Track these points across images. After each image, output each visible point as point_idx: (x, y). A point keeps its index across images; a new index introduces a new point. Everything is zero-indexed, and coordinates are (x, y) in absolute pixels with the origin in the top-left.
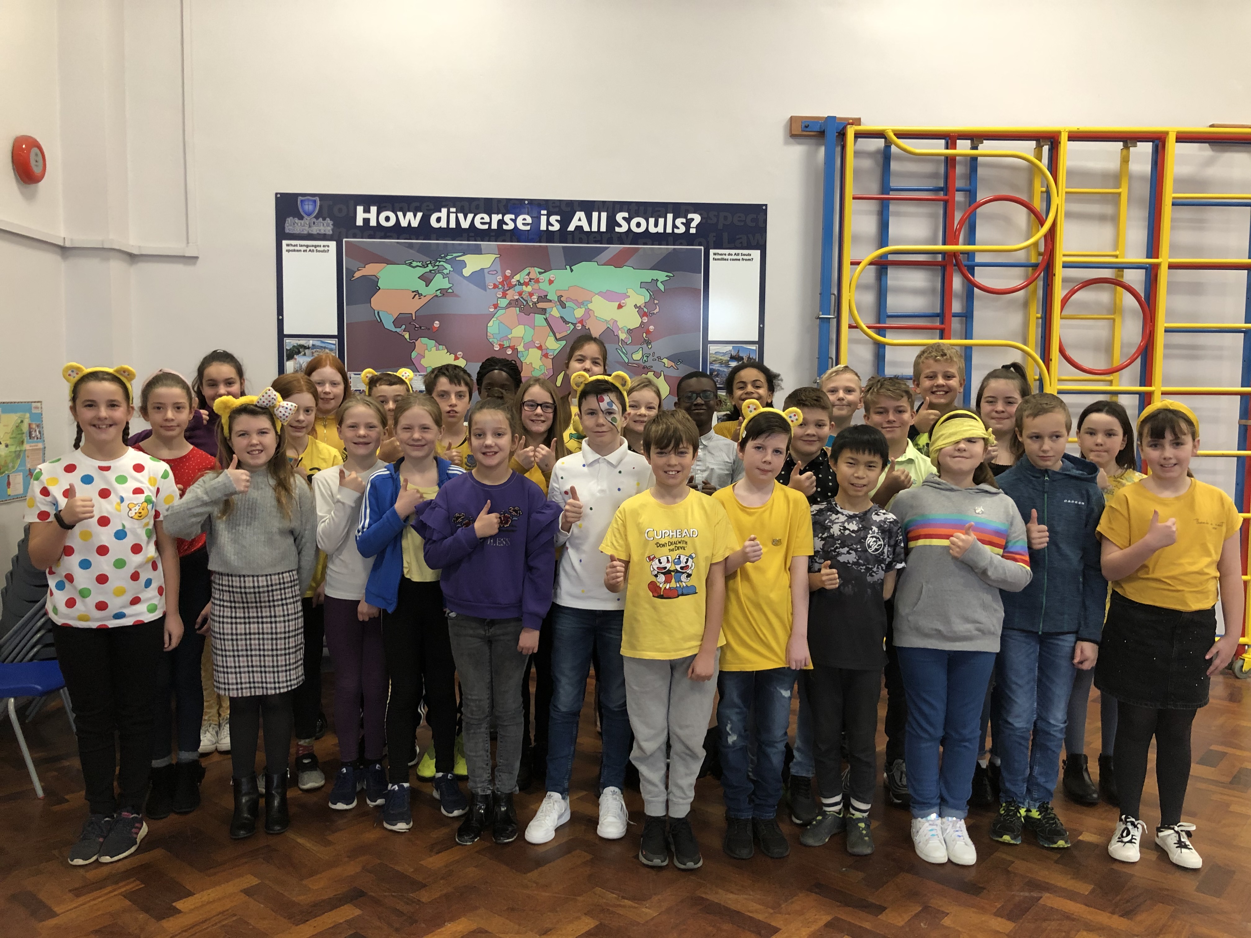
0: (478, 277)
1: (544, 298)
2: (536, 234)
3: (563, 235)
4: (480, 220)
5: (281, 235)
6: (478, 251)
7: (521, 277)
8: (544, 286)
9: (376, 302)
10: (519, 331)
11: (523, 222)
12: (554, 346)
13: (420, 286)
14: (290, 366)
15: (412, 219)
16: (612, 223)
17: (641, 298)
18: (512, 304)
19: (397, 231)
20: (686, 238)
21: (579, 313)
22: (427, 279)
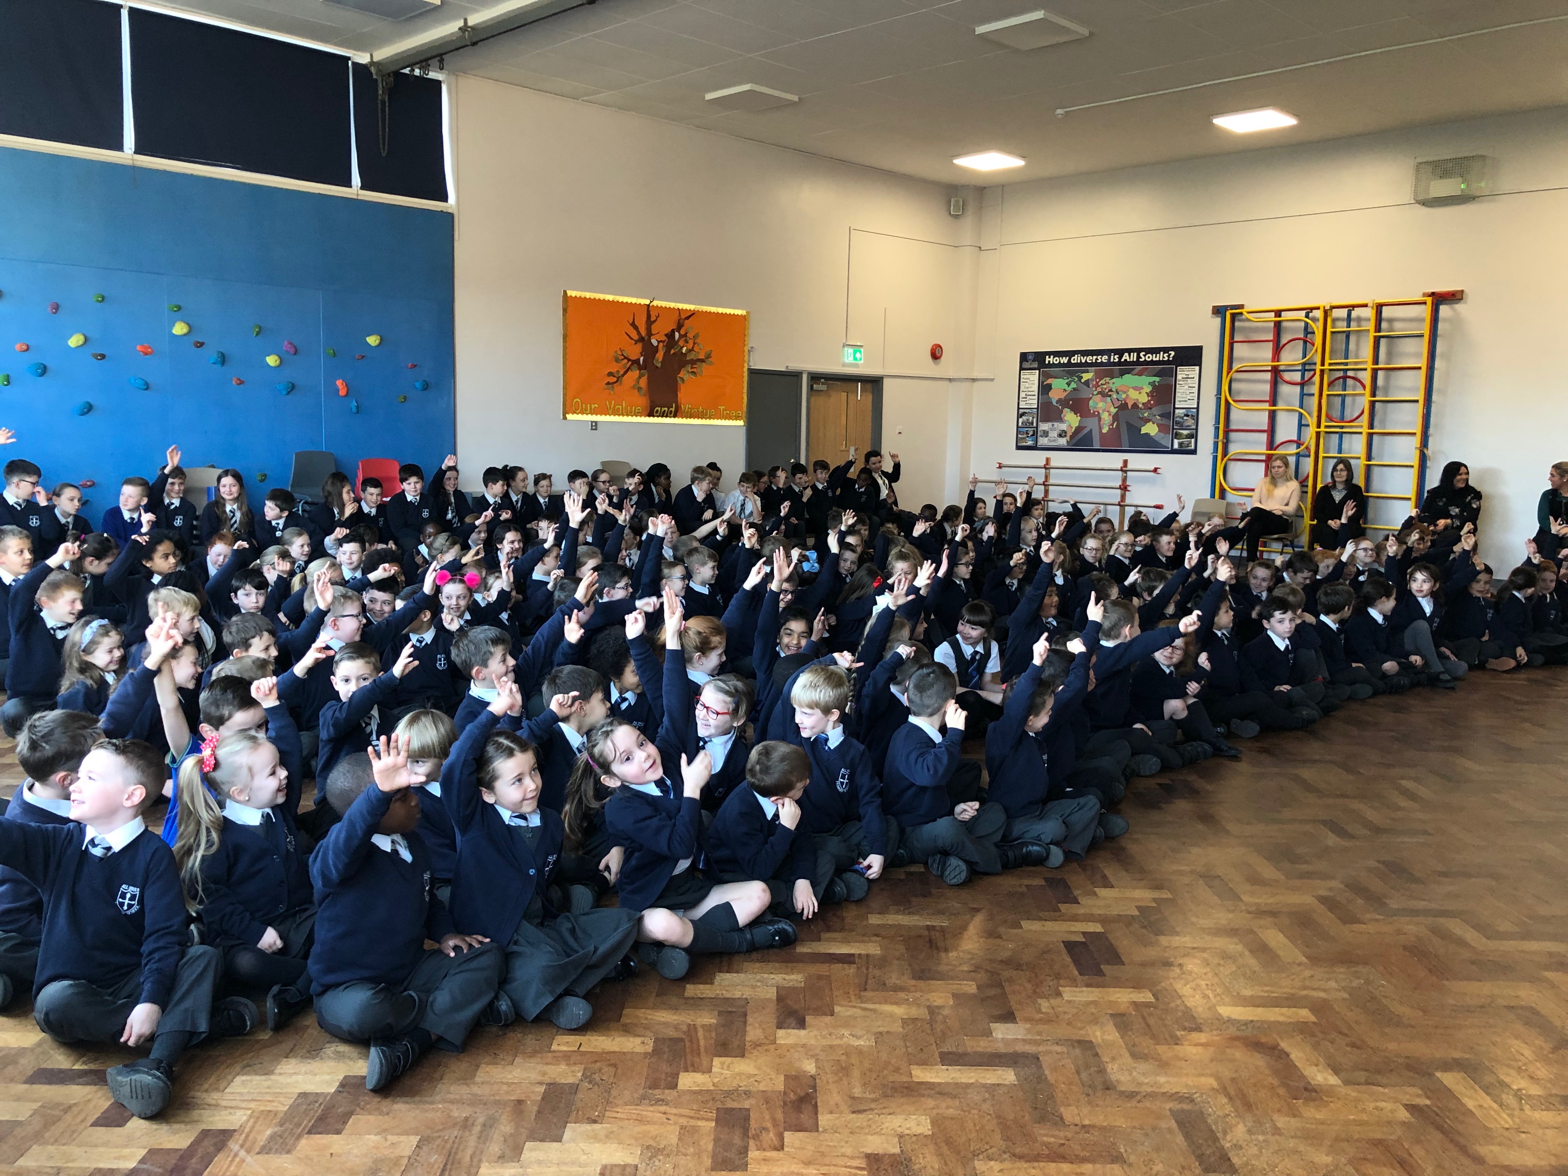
0: (1087, 383)
1: (1111, 391)
2: (1109, 364)
3: (1119, 363)
4: (1089, 359)
5: (1021, 369)
6: (1087, 372)
7: (1103, 382)
8: (1111, 385)
9: (1050, 394)
10: (1101, 405)
11: (1105, 359)
12: (1114, 410)
13: (1066, 387)
14: (1021, 420)
15: (1065, 360)
16: (1139, 357)
17: (1148, 389)
18: (1099, 393)
19: (1060, 365)
20: (1168, 362)
21: (1124, 396)
22: (1068, 384)
